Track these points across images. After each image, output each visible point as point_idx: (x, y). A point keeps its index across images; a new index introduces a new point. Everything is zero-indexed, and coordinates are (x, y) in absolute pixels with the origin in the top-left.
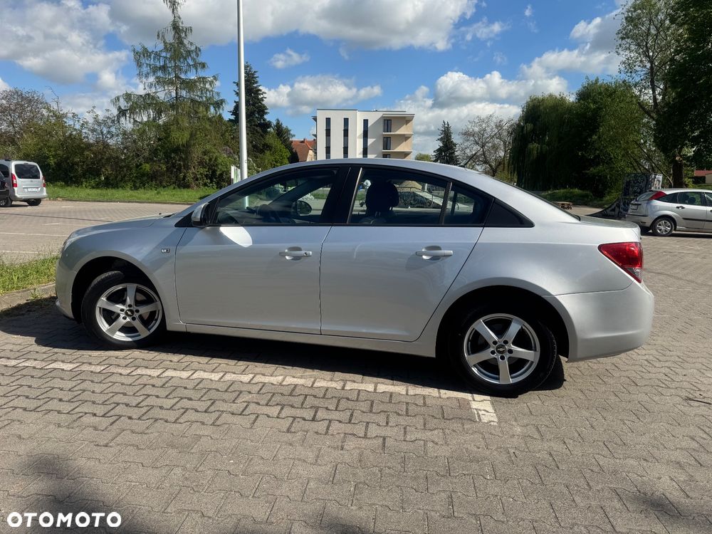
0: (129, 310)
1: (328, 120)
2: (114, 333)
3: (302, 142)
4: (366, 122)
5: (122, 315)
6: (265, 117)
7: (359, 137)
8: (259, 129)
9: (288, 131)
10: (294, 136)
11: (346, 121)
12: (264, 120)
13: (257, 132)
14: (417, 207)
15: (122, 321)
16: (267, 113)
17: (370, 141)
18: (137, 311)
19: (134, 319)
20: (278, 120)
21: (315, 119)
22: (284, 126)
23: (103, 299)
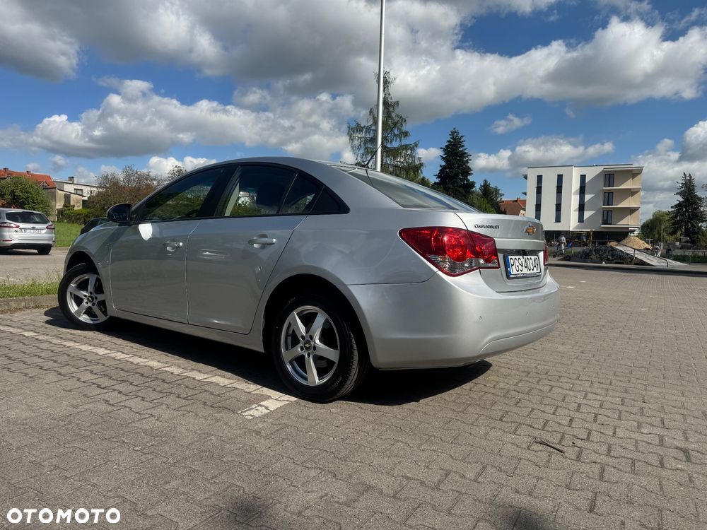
0: (90, 297)
1: (540, 178)
2: (80, 315)
3: (516, 201)
4: (583, 177)
5: (85, 301)
6: (469, 178)
7: (575, 194)
8: (461, 189)
9: (496, 190)
10: (503, 195)
11: (560, 177)
12: (468, 180)
13: (460, 192)
14: (616, 263)
15: (85, 305)
16: (470, 174)
17: (587, 197)
18: (96, 298)
19: (93, 304)
20: (486, 181)
21: (526, 177)
22: (493, 186)
23: (73, 285)
